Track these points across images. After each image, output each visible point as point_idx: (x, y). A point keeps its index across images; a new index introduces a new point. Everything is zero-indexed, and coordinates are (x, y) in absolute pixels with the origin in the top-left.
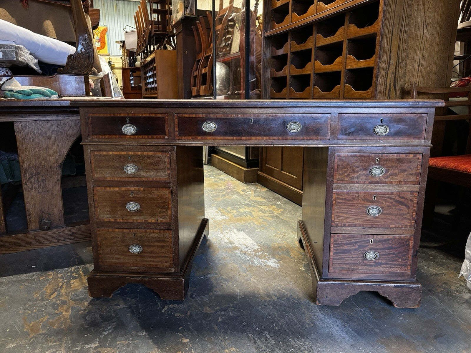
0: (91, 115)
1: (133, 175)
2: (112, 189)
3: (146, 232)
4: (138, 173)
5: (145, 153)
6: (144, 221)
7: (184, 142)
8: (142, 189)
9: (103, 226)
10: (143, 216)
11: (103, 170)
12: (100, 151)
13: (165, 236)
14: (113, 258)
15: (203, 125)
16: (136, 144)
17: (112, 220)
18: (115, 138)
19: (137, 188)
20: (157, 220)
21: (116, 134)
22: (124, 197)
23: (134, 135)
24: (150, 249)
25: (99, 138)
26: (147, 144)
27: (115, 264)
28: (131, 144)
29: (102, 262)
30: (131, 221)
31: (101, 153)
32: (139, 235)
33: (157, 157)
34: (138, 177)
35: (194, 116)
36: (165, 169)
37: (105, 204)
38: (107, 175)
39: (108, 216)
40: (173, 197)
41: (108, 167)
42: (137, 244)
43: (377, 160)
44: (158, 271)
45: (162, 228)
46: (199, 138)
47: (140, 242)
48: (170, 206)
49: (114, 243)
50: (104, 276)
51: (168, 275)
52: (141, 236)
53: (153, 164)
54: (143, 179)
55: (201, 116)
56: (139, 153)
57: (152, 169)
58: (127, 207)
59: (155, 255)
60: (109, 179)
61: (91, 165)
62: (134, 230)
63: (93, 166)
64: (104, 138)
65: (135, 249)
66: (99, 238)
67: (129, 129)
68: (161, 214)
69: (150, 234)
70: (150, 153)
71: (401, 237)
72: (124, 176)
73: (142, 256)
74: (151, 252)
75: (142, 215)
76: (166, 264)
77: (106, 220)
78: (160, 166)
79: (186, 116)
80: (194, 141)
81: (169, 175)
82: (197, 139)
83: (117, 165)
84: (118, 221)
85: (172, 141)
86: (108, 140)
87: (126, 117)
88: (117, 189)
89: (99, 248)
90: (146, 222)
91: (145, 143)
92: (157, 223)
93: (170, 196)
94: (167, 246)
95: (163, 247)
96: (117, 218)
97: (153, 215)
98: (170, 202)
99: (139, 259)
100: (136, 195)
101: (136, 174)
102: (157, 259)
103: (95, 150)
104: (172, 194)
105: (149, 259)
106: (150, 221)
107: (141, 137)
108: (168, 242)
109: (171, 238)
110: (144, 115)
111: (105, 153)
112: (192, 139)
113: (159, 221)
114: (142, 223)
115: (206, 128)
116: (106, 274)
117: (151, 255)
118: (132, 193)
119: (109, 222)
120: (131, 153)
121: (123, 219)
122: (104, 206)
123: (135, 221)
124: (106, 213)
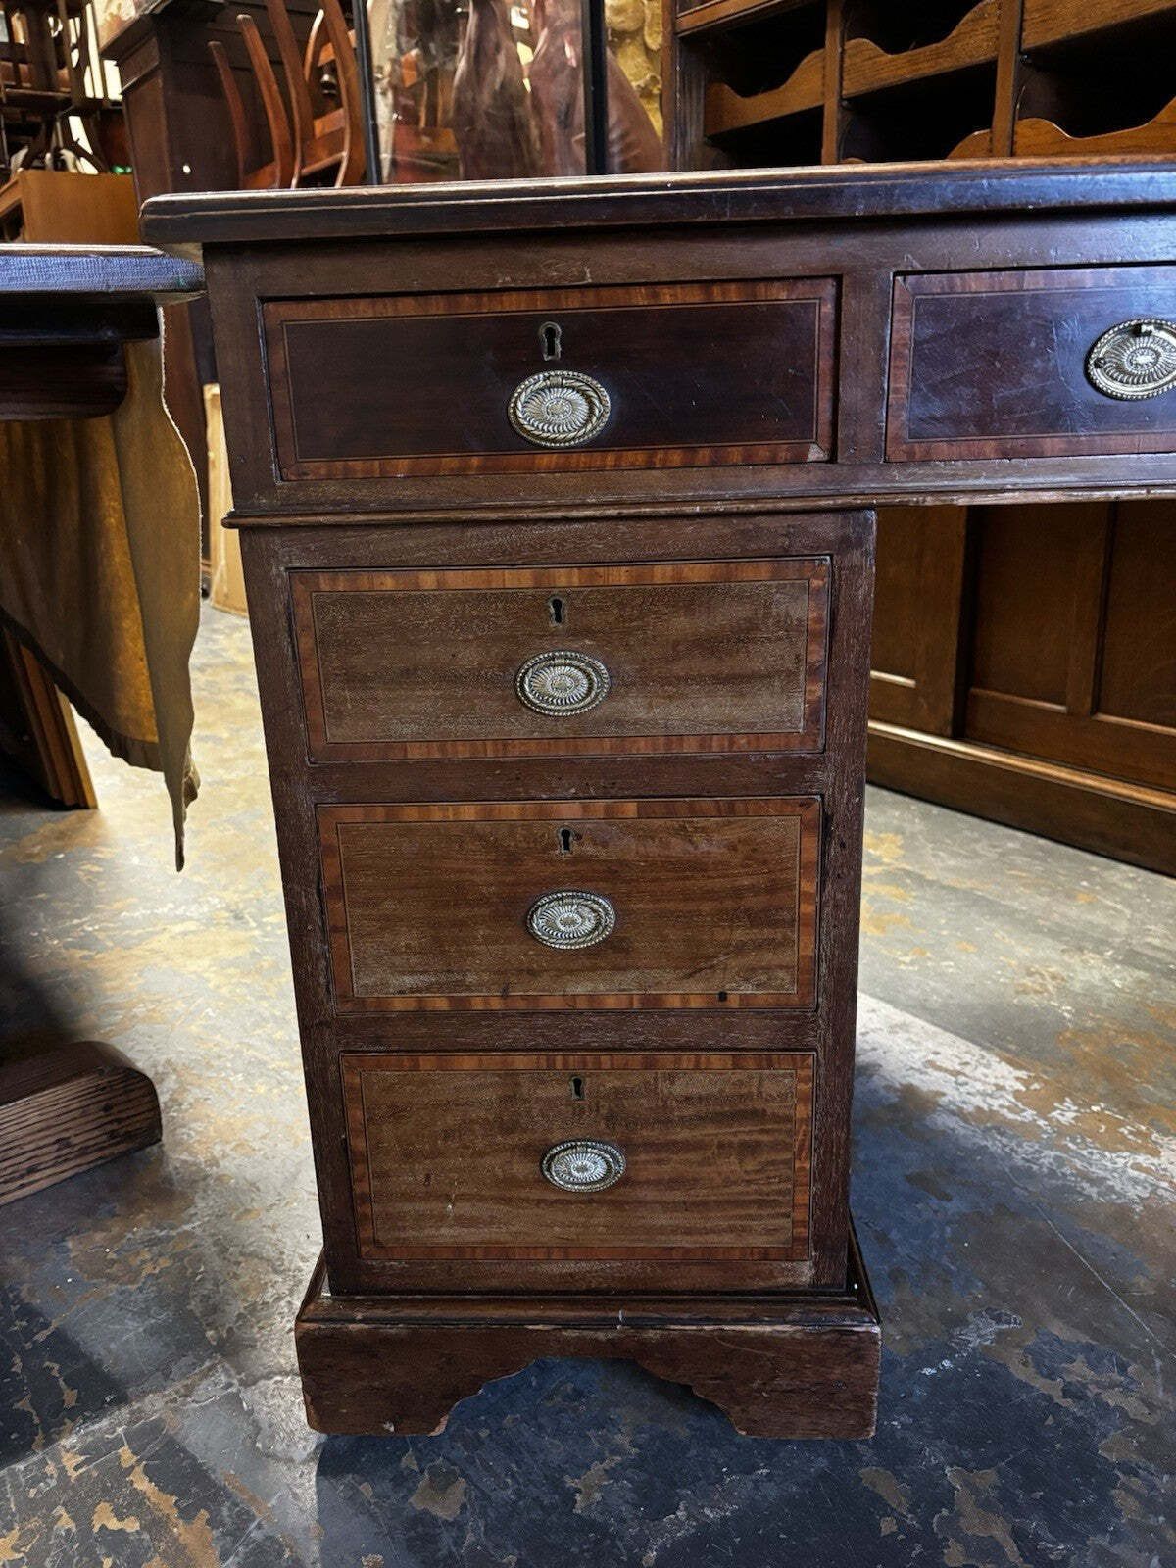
0: (286, 311)
1: (581, 725)
2: (437, 816)
3: (649, 1065)
4: (611, 709)
5: (662, 574)
6: (636, 1005)
7: (940, 476)
8: (631, 808)
9: (378, 1040)
10: (632, 975)
11: (380, 693)
12: (354, 567)
13: (770, 1088)
14: (442, 1218)
15: (1097, 351)
16: (612, 512)
17: (441, 1004)
18: (461, 473)
19: (602, 802)
20: (723, 996)
21: (462, 448)
22: (512, 858)
23: (595, 445)
24: (674, 1165)
25: (347, 477)
26: (688, 509)
27: (458, 1250)
28: (575, 513)
29: (376, 1241)
30: (554, 1003)
31: (364, 581)
32: (611, 1083)
33: (740, 597)
34: (613, 730)
36: (791, 675)
37: (389, 906)
38: (408, 730)
39: (408, 981)
40: (834, 850)
41: (408, 676)
42: (595, 1139)
44: (711, 1278)
45: (752, 1040)
46: (1053, 443)
47: (611, 1128)
48: (808, 909)
49: (447, 1134)
50: (394, 1322)
51: (779, 1300)
52: (619, 1094)
53: (708, 645)
54: (642, 749)
56: (621, 576)
57: (700, 680)
58: (538, 924)
59: (700, 1193)
60: (415, 754)
61: (298, 670)
62: (574, 1059)
63: (310, 673)
64: (385, 476)
65: (583, 1169)
66: (356, 1115)
67: (561, 407)
68: (751, 959)
69: (672, 1079)
70: (697, 573)
72: (518, 727)
73: (618, 1205)
74: (680, 1181)
75: (624, 969)
76: (764, 1241)
77: (399, 1005)
78: (761, 657)
79: (977, 284)
80: (1018, 471)
81: (813, 717)
82: (1036, 453)
83: (469, 657)
84: (478, 1005)
85: (857, 480)
86: (408, 493)
87: (535, 320)
88: (469, 812)
89: (358, 1170)
90: (652, 1005)
91: (673, 502)
92: (718, 1010)
93: (811, 847)
94: (779, 1145)
95: (750, 1149)
96: (469, 988)
97: (695, 964)
98: (810, 886)
99: (602, 1217)
100: (589, 849)
101: (597, 714)
102: (717, 1219)
103: (322, 561)
104: (826, 835)
105: (663, 1220)
106: (675, 1003)
107: (639, 457)
108: (788, 1119)
109: (804, 1099)
110: (667, 297)
111: (387, 582)
112: (1005, 455)
113: (732, 1002)
114: (624, 1015)
115: (1120, 369)
116: (406, 1313)
117: (678, 1195)
118: (566, 834)
119: (421, 1015)
120: (564, 578)
121: (505, 996)
122: (389, 922)
123: (582, 1005)
124: (397, 960)
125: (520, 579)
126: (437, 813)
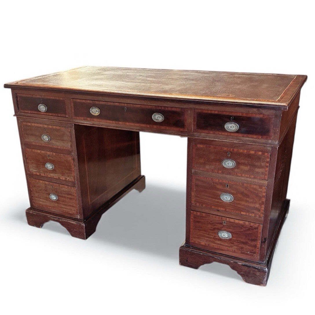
0: (18, 95)
1: (48, 143)
3: (59, 186)
5: (54, 127)
7: (78, 121)
8: (54, 154)
9: (33, 177)
10: (57, 174)
11: (29, 136)
12: (26, 122)
13: (72, 191)
14: (40, 201)
15: (91, 109)
17: (38, 174)
18: (34, 113)
19: (52, 153)
20: (66, 179)
21: (35, 111)
22: (43, 158)
23: (46, 112)
24: (63, 199)
25: (25, 112)
26: (54, 121)
27: (42, 205)
28: (44, 119)
29: (34, 202)
30: (49, 176)
32: (55, 187)
33: (62, 131)
34: (51, 144)
35: (84, 101)
36: (68, 141)
37: (32, 161)
38: (32, 141)
39: (35, 171)
40: (75, 162)
41: (32, 135)
42: (54, 194)
43: (229, 153)
44: (69, 216)
45: (70, 185)
46: (89, 119)
47: (56, 193)
48: (73, 169)
49: (40, 190)
50: (35, 213)
52: (56, 189)
53: (60, 136)
54: (55, 147)
55: (89, 101)
56: (50, 127)
57: (59, 140)
58: (46, 166)
59: (67, 204)
60: (33, 144)
62: (52, 183)
63: (23, 133)
64: (28, 113)
65: (53, 197)
66: (31, 186)
67: (42, 108)
68: (68, 175)
69: (62, 188)
70: (58, 128)
71: (250, 224)
72: (42, 142)
73: (58, 203)
74: (63, 201)
76: (74, 212)
77: (34, 173)
78: (65, 138)
79: (79, 101)
80: (86, 121)
81: (71, 146)
82: (87, 120)
83: (37, 134)
84: (42, 175)
85: (70, 120)
86: (30, 115)
87: (40, 98)
88: (39, 151)
89: (32, 193)
90: (59, 179)
92: (65, 180)
93: (73, 162)
94: (74, 199)
95: (71, 199)
96: (41, 173)
97: (63, 174)
98: (73, 166)
99: (56, 204)
100: (51, 158)
101: (50, 142)
102: (68, 207)
103: (23, 121)
105: (63, 206)
106: (61, 178)
107: (51, 114)
108: (74, 196)
109: (75, 193)
110: (51, 98)
111: (29, 124)
112: (84, 119)
113: (67, 180)
114: (56, 179)
115: (93, 112)
116: (36, 212)
117: (64, 203)
118: (48, 156)
119: (36, 175)
120: (46, 126)
121: (44, 174)
122: (32, 163)
123: (52, 177)
124: (34, 168)
125: (41, 125)
126: (36, 151)
